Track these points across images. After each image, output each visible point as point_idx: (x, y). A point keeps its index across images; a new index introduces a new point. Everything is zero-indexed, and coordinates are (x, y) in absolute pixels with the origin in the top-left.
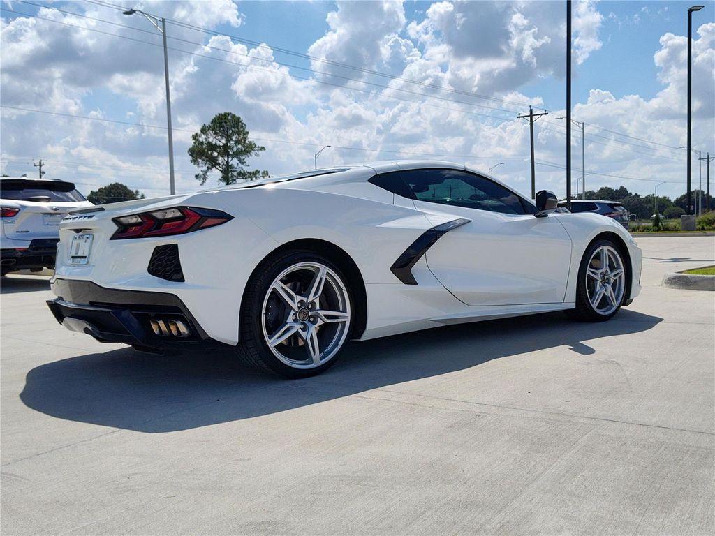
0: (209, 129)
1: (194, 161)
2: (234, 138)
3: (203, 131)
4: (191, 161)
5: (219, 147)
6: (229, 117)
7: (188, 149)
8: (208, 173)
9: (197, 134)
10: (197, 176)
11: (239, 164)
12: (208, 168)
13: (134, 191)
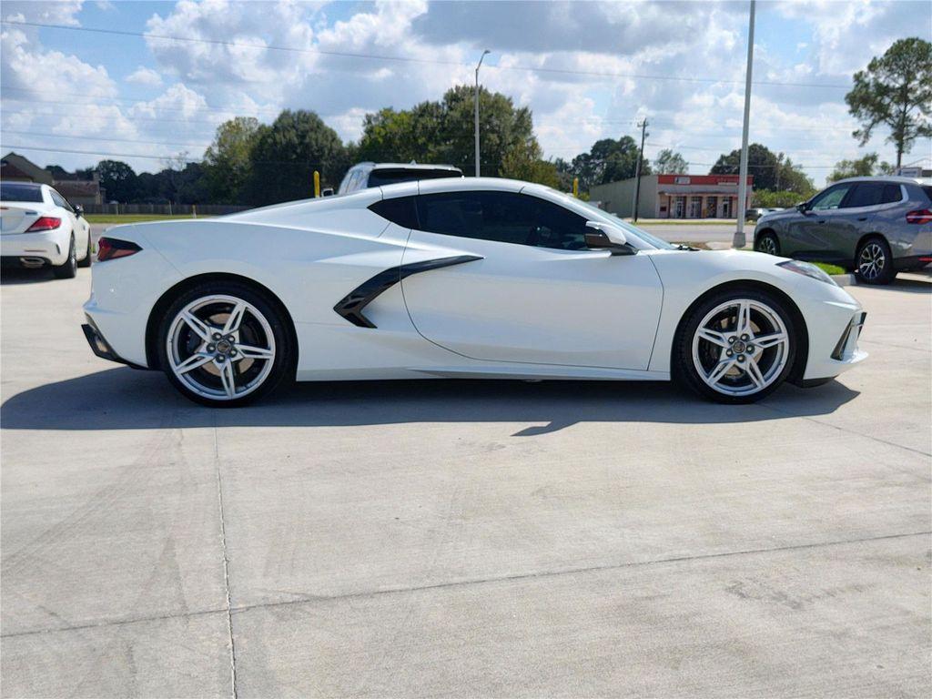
0: (881, 64)
1: (854, 111)
2: (919, 76)
3: (872, 67)
4: (851, 112)
5: (893, 90)
6: (915, 46)
7: (844, 96)
8: (872, 130)
9: (861, 73)
10: (855, 134)
11: (922, 114)
12: (875, 122)
13: (777, 156)
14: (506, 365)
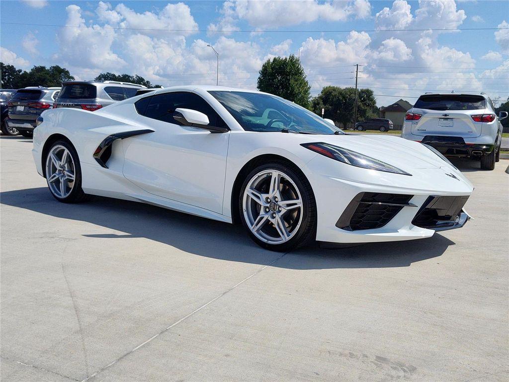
14: (165, 200)
